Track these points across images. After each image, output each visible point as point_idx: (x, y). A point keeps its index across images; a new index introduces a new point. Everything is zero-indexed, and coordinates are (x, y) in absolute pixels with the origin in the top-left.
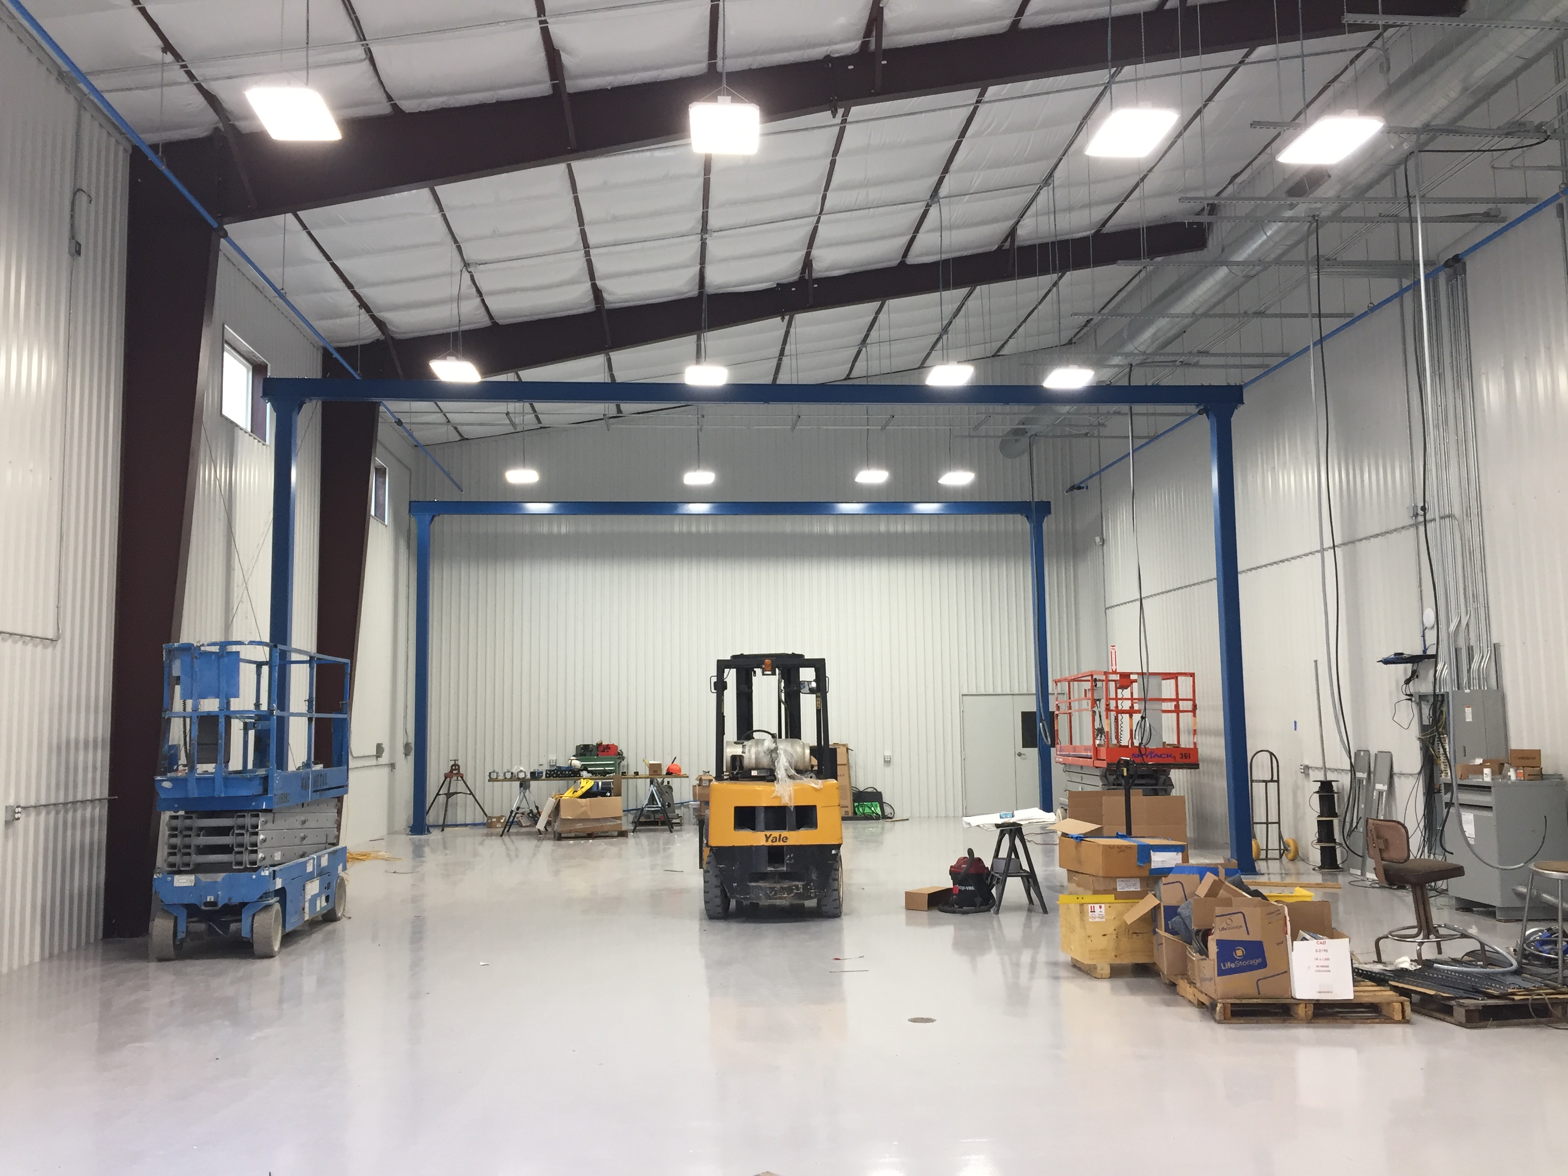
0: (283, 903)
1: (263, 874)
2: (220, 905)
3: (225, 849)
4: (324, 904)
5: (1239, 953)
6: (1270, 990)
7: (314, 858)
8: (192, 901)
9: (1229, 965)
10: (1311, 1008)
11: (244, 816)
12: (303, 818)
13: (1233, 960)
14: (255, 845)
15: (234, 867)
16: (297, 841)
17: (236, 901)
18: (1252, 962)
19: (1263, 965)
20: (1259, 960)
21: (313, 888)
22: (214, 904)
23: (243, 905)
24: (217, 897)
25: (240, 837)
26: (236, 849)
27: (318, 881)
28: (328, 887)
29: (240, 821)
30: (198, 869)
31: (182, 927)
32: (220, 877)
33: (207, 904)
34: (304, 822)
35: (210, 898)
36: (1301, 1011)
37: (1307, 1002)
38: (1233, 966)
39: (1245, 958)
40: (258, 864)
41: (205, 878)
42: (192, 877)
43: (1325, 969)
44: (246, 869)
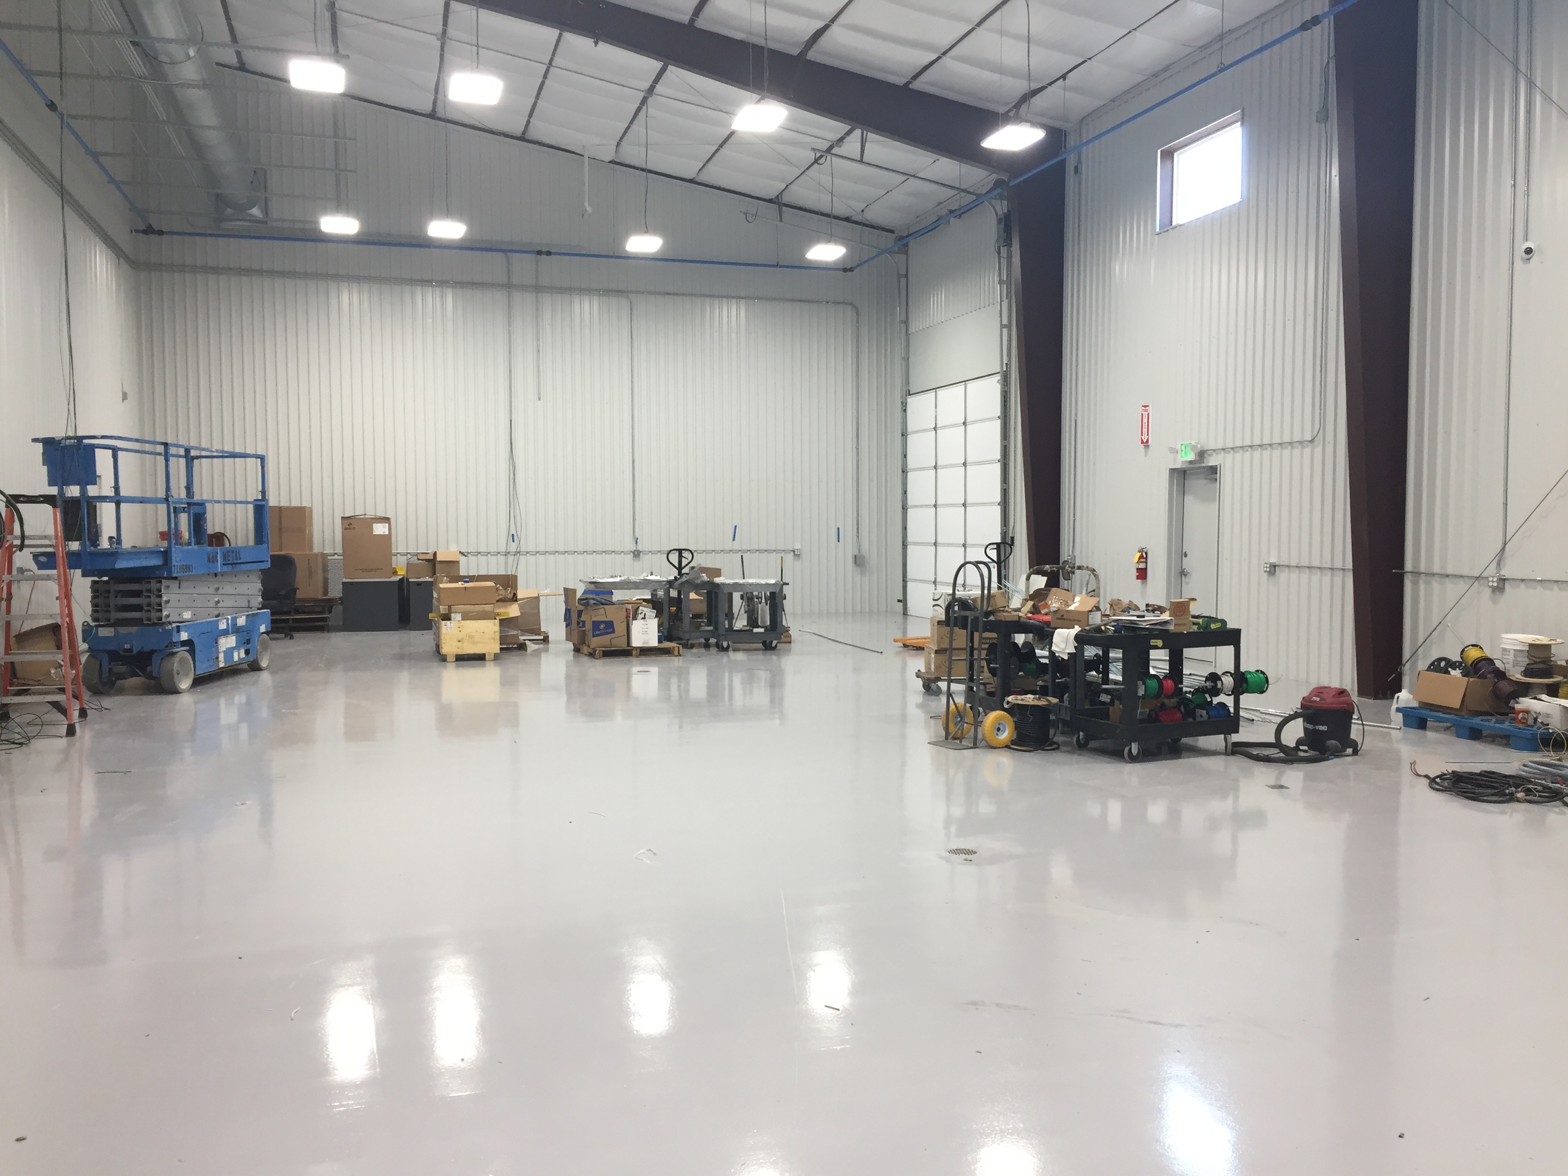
0: (192, 652)
1: (167, 628)
2: (135, 652)
3: (139, 608)
4: (243, 655)
5: (602, 626)
6: (621, 644)
7: (228, 619)
8: (113, 648)
9: (598, 632)
10: (639, 650)
11: (150, 582)
12: (216, 586)
13: (599, 630)
14: (160, 605)
15: (145, 622)
16: (211, 604)
17: (147, 649)
18: (608, 631)
19: (613, 632)
20: (611, 630)
21: (228, 642)
22: (130, 650)
23: (153, 652)
24: (132, 646)
25: (148, 599)
26: (146, 608)
27: (234, 637)
28: (248, 642)
29: (147, 586)
30: (119, 623)
31: (105, 669)
32: (134, 629)
33: (126, 650)
34: (217, 589)
35: (127, 646)
36: (634, 652)
37: (636, 648)
38: (599, 632)
39: (604, 628)
40: (164, 620)
41: (123, 630)
42: (112, 629)
43: (646, 633)
44: (154, 624)
